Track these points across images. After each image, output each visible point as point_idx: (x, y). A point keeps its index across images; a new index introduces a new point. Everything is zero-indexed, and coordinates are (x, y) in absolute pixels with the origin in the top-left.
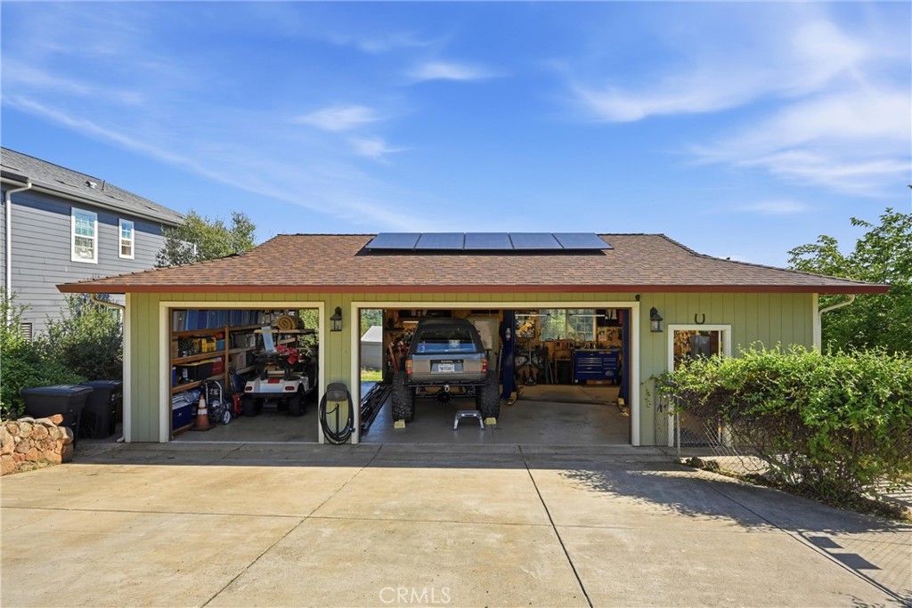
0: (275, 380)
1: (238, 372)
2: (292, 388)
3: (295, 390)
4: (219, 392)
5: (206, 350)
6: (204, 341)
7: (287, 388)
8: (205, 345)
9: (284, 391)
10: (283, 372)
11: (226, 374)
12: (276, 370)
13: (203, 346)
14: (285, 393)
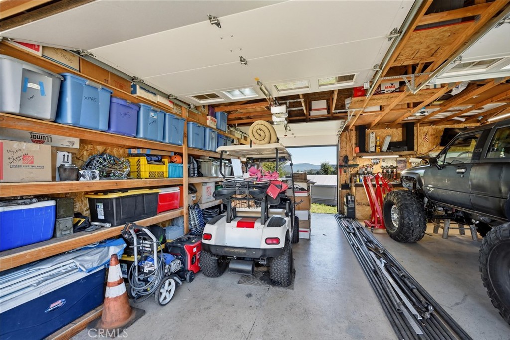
0: (246, 223)
1: (203, 206)
2: (277, 241)
3: (282, 245)
4: (152, 246)
5: (147, 175)
6: (144, 160)
7: (267, 241)
8: (146, 168)
9: (264, 246)
10: (260, 209)
11: (185, 210)
12: (249, 206)
13: (142, 168)
14: (265, 250)
